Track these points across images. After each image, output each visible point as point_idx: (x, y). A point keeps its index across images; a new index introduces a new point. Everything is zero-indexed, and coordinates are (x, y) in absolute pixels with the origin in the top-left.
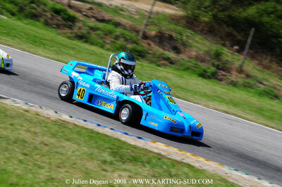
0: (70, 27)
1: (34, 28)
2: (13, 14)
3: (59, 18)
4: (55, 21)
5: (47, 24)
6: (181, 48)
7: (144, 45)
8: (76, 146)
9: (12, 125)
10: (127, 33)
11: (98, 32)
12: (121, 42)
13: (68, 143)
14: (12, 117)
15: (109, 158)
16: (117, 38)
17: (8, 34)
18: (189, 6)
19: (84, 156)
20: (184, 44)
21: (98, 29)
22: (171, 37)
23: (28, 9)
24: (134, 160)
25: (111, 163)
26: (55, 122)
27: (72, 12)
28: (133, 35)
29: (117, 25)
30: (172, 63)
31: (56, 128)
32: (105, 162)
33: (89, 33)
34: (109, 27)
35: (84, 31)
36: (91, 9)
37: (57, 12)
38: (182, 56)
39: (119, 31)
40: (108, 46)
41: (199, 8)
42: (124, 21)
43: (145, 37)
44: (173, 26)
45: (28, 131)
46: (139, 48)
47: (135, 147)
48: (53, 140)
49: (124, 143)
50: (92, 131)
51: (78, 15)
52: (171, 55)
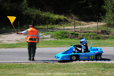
0: (77, 37)
1: (68, 40)
2: (61, 38)
3: (74, 35)
4: (73, 37)
5: (71, 38)
6: (109, 33)
7: (99, 35)
8: (93, 69)
9: (74, 68)
10: (93, 33)
11: (85, 36)
12: (92, 36)
13: (91, 68)
14: (73, 66)
15: (103, 69)
16: (91, 36)
17: (62, 44)
18: (107, 21)
19: (97, 70)
20: (110, 32)
21: (85, 35)
22: (105, 31)
23: (64, 36)
24: (110, 67)
25: (104, 70)
26: (85, 64)
27: (76, 33)
28: (95, 33)
29: (90, 32)
30: (108, 38)
31: (86, 65)
32: (103, 70)
33: (83, 37)
34: (88, 33)
35: (81, 37)
36: (81, 30)
37: (73, 34)
38: (110, 35)
39: (91, 34)
40: (89, 39)
41: (110, 21)
42: (91, 31)
43: (98, 33)
44: (104, 28)
45: (79, 68)
46: (98, 37)
47: (109, 64)
48: (87, 69)
49: (105, 63)
50: (96, 63)
51: (78, 33)
52: (107, 36)
